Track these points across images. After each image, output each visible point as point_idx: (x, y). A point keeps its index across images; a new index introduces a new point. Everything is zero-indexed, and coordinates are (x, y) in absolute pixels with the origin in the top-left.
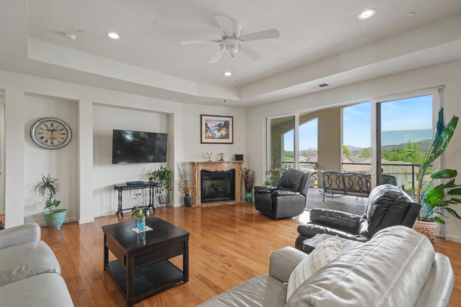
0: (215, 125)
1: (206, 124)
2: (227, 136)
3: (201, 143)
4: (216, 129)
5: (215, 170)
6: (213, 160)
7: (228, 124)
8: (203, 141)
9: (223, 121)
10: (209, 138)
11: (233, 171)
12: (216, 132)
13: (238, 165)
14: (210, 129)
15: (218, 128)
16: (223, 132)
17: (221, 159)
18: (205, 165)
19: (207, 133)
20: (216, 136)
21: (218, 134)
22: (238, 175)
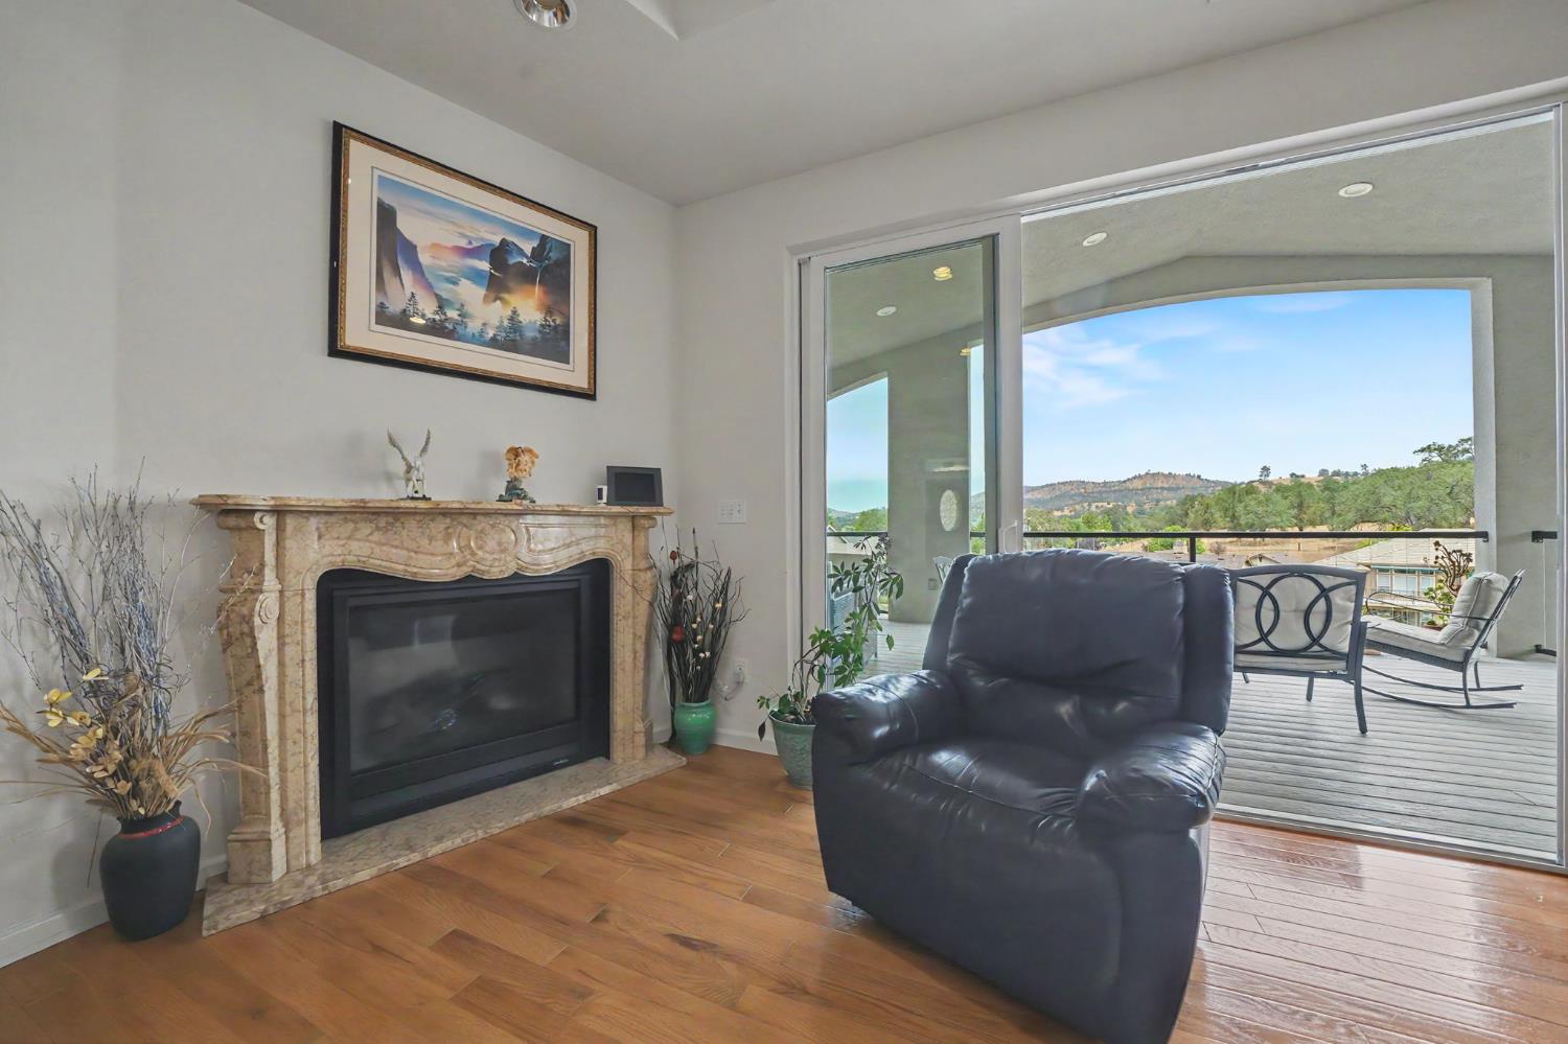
0: (463, 243)
1: (386, 217)
2: (554, 343)
3: (336, 350)
4: (475, 276)
5: (459, 573)
6: (444, 493)
7: (565, 263)
8: (352, 338)
9: (526, 233)
10: (401, 321)
11: (598, 571)
12: (471, 294)
13: (628, 538)
14: (424, 258)
15: (485, 266)
16: (528, 307)
17: (513, 490)
18: (365, 529)
19: (391, 283)
20: (473, 326)
21: (488, 314)
22: (629, 597)
